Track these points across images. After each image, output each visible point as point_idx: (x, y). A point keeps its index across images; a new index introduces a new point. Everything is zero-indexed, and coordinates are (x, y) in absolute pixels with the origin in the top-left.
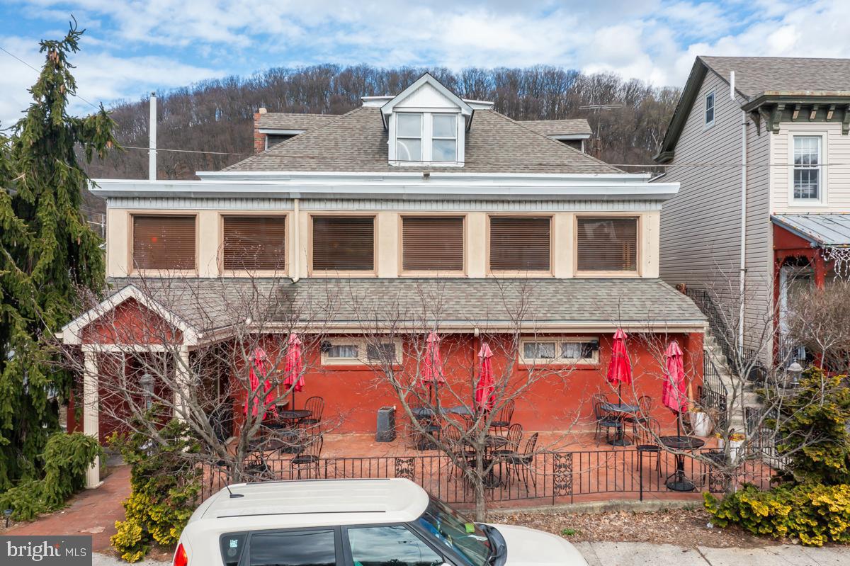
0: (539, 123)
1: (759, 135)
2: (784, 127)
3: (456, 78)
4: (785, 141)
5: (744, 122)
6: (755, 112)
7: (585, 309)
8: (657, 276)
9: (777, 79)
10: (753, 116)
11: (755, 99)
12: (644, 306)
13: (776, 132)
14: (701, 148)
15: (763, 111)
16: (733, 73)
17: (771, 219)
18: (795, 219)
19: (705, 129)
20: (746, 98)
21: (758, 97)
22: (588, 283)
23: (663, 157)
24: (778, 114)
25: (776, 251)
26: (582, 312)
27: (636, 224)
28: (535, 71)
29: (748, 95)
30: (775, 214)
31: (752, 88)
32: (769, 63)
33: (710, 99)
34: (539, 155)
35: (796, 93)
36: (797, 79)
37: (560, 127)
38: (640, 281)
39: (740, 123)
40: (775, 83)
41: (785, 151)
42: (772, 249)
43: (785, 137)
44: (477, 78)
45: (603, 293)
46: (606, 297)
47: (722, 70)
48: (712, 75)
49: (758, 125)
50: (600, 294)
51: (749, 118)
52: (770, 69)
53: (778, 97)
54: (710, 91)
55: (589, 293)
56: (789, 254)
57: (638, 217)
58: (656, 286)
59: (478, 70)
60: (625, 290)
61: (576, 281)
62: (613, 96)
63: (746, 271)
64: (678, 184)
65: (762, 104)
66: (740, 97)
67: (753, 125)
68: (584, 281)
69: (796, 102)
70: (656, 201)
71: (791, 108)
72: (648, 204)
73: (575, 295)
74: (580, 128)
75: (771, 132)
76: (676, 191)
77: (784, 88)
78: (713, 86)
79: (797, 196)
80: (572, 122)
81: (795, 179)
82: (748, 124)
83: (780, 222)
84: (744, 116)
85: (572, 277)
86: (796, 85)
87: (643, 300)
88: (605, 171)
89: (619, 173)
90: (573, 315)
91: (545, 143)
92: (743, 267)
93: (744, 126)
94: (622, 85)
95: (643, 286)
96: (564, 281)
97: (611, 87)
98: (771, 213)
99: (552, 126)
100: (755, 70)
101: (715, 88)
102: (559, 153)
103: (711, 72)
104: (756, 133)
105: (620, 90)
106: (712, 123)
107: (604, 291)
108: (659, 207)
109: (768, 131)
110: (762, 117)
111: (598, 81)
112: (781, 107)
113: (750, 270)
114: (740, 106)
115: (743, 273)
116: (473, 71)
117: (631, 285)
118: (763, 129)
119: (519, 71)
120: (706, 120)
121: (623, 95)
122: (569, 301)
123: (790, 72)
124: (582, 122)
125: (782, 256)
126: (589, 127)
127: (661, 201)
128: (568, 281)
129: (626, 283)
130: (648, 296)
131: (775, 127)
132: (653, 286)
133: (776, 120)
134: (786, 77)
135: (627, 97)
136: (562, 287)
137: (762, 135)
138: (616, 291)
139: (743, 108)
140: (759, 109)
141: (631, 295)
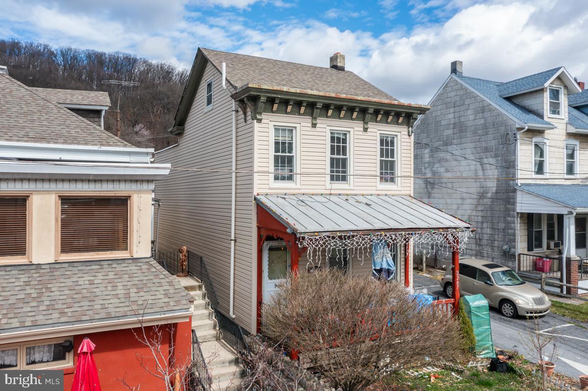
0: (59, 92)
1: (246, 122)
2: (266, 117)
3: (55, 52)
4: (266, 130)
5: (234, 109)
6: (242, 101)
7: (56, 307)
8: (149, 255)
9: (262, 75)
10: (240, 104)
11: (241, 90)
12: (127, 296)
13: (260, 121)
14: (203, 126)
15: (248, 101)
16: (224, 64)
17: (255, 199)
18: (274, 199)
19: (206, 111)
20: (235, 88)
21: (244, 88)
22: (71, 268)
23: (175, 131)
24: (261, 105)
25: (259, 228)
26: (51, 312)
27: (127, 203)
28: (116, 56)
29: (236, 85)
30: (258, 195)
31: (240, 79)
32: (256, 61)
33: (209, 85)
34: (45, 123)
35: (276, 88)
36: (277, 77)
37: (80, 97)
38: (131, 261)
39: (230, 110)
40: (260, 78)
41: (266, 139)
42: (256, 226)
43: (266, 126)
44: (72, 55)
45: (84, 280)
46: (88, 286)
47: (217, 61)
48: (210, 66)
49: (245, 113)
50: (80, 283)
51: (237, 106)
52: (257, 66)
53: (260, 90)
54: (210, 79)
55: (69, 283)
56: (270, 234)
57: (130, 197)
58: (146, 267)
59: (73, 49)
60: (111, 276)
61: (57, 266)
62: (171, 78)
63: (235, 241)
64: (169, 165)
65: (247, 95)
66: (231, 87)
67: (241, 113)
68: (67, 265)
69: (276, 96)
70: (148, 181)
71: (271, 101)
72: (139, 184)
73: (49, 286)
74: (100, 100)
75: (255, 121)
76: (167, 172)
77: (267, 83)
78: (211, 75)
79: (276, 178)
80: (93, 94)
81: (275, 163)
82: (237, 111)
83: (262, 203)
84: (233, 104)
85: (53, 262)
86: (277, 81)
87: (129, 287)
88: (111, 143)
89: (125, 146)
90: (37, 318)
91: (55, 111)
92: (233, 238)
93: (234, 113)
94: (177, 72)
95: (133, 268)
96: (43, 267)
97: (170, 72)
98: (255, 193)
99: (73, 95)
100: (245, 65)
101: (213, 77)
102: (68, 122)
103: (210, 63)
104: (243, 120)
105: (176, 75)
106: (210, 107)
107: (87, 278)
108: (152, 186)
109: (253, 120)
110: (247, 106)
111: (161, 68)
112: (263, 99)
113: (238, 240)
114: (230, 94)
115: (233, 242)
116: (69, 49)
117: (119, 268)
118: (249, 118)
119: (105, 54)
120: (206, 104)
121: (178, 78)
122: (40, 294)
123: (272, 70)
124: (102, 95)
125: (264, 234)
126: (108, 99)
127: (152, 181)
128: (48, 266)
129: (114, 266)
130: (135, 281)
131: (258, 117)
132: (143, 267)
133: (259, 110)
134: (269, 74)
135: (180, 81)
136: (38, 275)
137: (248, 122)
138: (102, 277)
139: (232, 96)
140: (245, 99)
141: (116, 281)
